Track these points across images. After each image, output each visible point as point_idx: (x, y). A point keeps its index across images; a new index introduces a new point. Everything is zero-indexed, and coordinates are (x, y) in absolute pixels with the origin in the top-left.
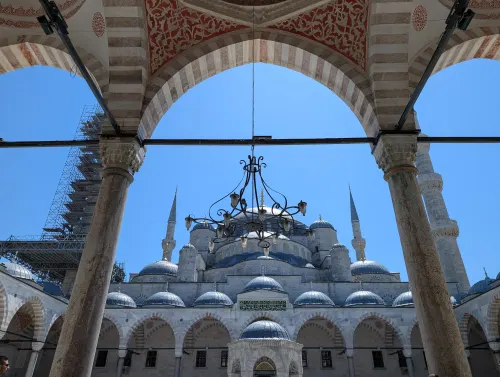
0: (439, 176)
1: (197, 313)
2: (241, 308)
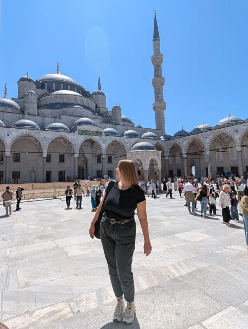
0: (164, 79)
1: (54, 134)
2: (79, 133)
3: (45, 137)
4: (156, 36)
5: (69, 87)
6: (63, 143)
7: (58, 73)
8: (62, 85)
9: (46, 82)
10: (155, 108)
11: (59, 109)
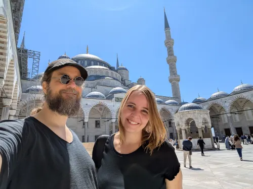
1: (94, 101)
2: (116, 101)
3: (87, 104)
4: (167, 26)
5: (98, 63)
6: (98, 110)
7: (87, 53)
8: (92, 63)
9: (79, 60)
10: (171, 81)
11: (94, 80)
